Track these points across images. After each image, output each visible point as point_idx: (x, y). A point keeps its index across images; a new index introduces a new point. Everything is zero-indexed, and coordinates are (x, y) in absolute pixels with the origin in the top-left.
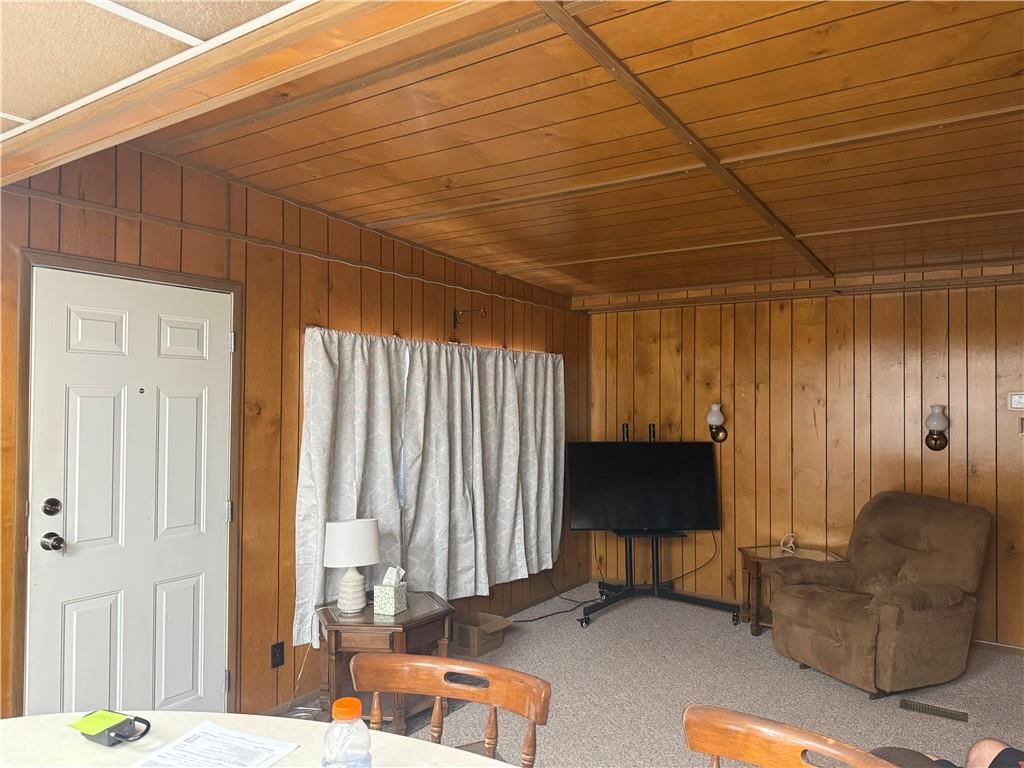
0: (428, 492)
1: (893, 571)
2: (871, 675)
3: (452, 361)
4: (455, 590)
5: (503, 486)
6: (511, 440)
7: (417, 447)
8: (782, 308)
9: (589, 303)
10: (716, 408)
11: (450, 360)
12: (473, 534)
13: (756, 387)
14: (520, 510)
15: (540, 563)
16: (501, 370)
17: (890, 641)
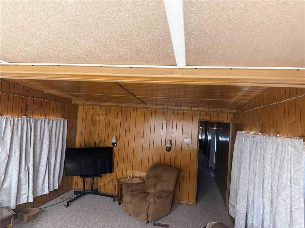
0: (10, 170)
1: (155, 186)
2: (146, 218)
3: (23, 123)
4: (20, 201)
5: (41, 164)
6: (46, 149)
7: (6, 155)
8: (134, 110)
9: (78, 102)
10: (114, 137)
11: (22, 123)
12: (28, 182)
13: (126, 132)
14: (47, 171)
15: (53, 187)
16: (43, 125)
17: (152, 208)
